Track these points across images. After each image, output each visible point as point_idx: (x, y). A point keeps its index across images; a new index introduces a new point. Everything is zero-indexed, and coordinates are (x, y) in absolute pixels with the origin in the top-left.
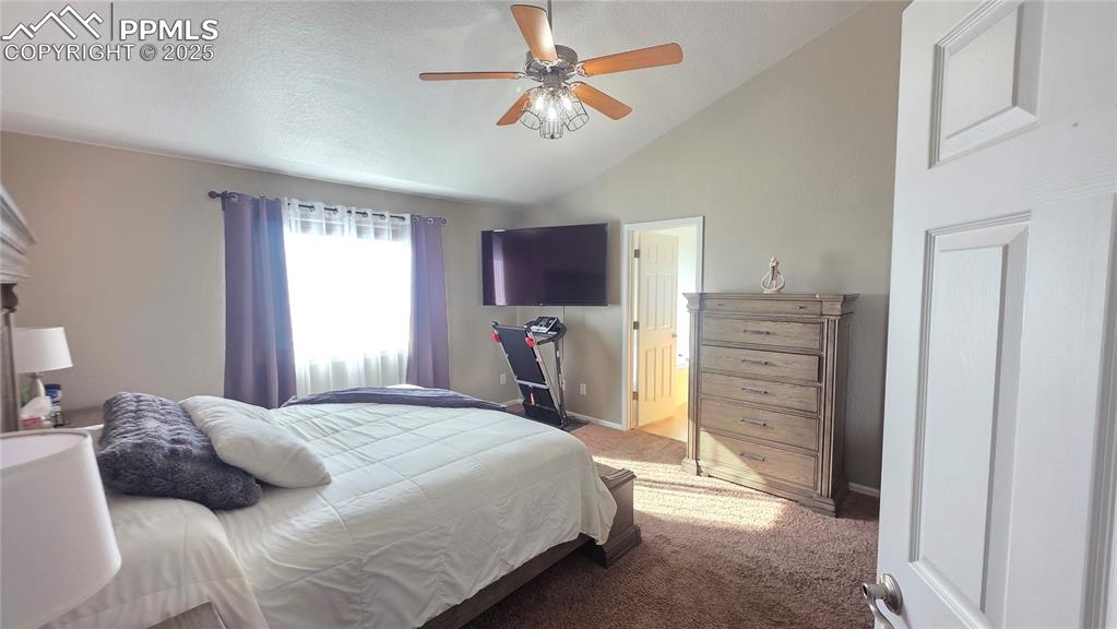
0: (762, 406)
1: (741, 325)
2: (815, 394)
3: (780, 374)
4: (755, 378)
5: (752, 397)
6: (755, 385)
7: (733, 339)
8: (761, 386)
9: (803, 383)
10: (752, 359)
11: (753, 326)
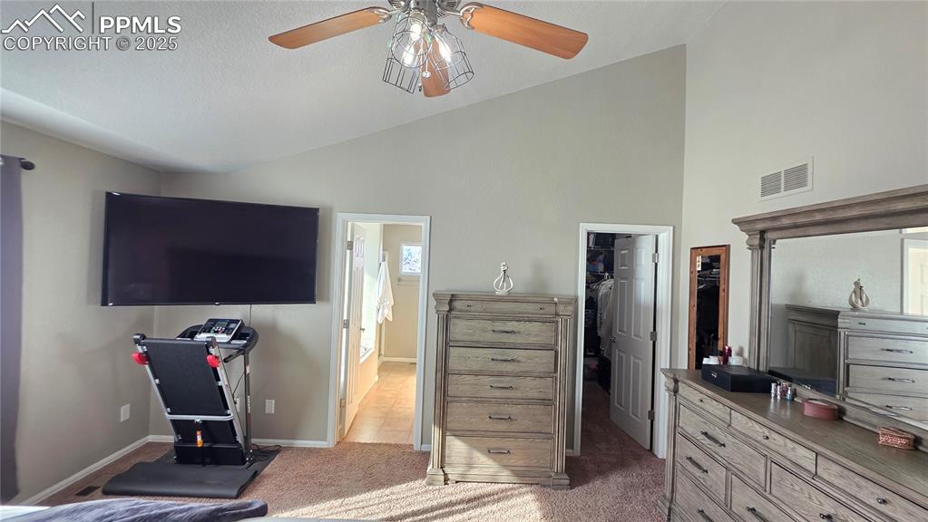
0: (507, 401)
1: (488, 325)
2: (550, 384)
3: (523, 369)
4: (501, 375)
5: (498, 393)
6: (501, 382)
7: (481, 339)
8: (506, 381)
9: (541, 375)
10: (500, 358)
11: (499, 326)
